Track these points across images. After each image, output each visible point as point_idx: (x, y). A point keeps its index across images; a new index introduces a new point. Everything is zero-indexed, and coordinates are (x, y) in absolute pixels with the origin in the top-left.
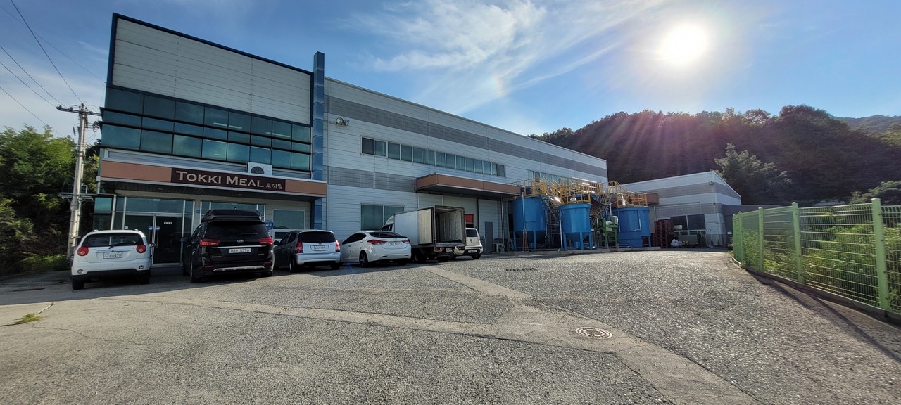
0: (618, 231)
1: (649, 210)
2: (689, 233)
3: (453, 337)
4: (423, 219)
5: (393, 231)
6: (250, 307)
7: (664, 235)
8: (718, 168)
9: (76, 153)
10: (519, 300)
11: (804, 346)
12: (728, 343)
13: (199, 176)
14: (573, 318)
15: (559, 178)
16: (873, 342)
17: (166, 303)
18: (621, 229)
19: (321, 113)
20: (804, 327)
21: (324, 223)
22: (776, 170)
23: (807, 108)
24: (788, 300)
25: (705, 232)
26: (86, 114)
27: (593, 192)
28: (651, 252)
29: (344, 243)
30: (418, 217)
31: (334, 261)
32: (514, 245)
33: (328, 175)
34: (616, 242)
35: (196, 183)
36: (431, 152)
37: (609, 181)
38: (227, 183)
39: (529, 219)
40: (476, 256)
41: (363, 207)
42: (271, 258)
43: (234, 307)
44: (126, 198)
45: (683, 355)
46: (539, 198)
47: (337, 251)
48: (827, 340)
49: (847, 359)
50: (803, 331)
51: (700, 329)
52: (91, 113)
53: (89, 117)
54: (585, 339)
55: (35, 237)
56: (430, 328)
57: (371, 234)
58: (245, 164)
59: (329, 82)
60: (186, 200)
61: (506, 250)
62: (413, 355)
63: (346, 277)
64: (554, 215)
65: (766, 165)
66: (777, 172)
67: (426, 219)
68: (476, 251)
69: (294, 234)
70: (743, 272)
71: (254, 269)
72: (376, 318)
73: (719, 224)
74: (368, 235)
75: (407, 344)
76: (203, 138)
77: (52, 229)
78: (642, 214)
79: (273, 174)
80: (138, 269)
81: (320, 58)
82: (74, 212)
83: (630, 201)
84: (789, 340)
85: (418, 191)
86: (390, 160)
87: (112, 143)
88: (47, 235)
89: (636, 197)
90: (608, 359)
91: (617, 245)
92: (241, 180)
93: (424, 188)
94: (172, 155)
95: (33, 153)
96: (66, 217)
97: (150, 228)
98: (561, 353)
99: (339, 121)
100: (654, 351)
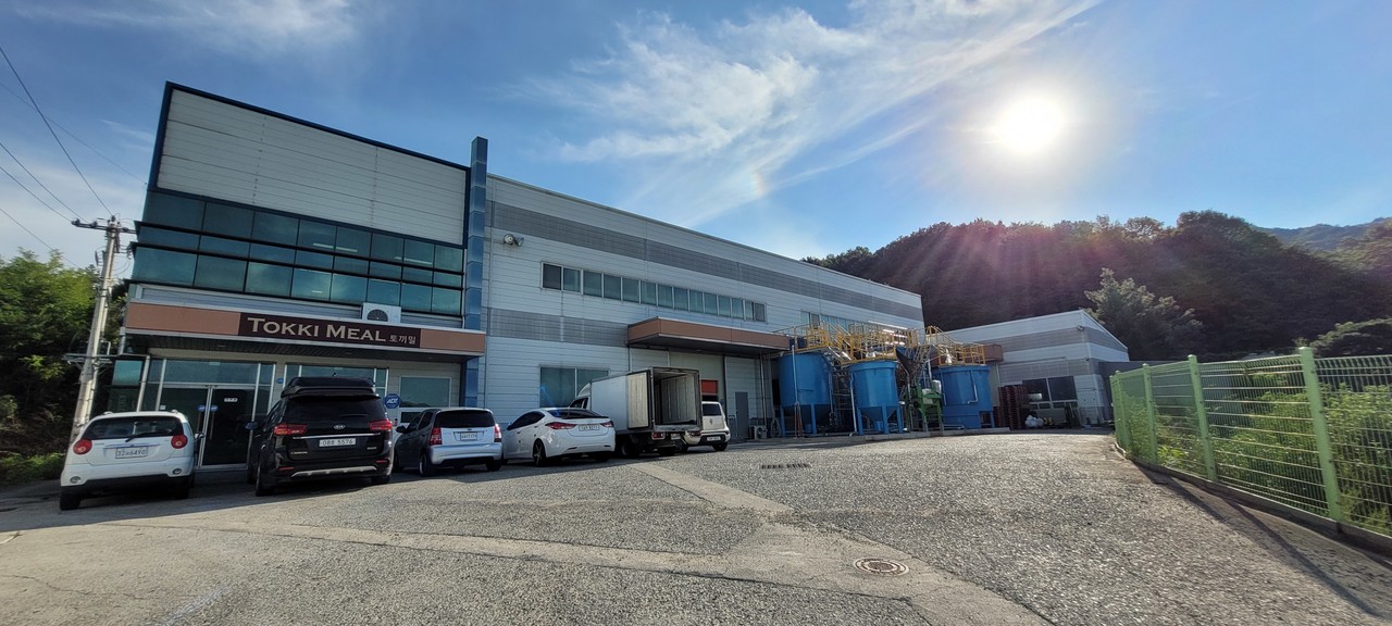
0: (942, 404)
1: (987, 371)
2: (1052, 407)
3: (656, 577)
4: (634, 388)
5: (588, 408)
6: (339, 534)
7: (1014, 411)
8: (1090, 305)
9: (98, 292)
10: (772, 515)
11: (1211, 581)
12: (1090, 580)
13: (284, 324)
14: (851, 543)
15: (848, 323)
16: (1318, 574)
17: (206, 529)
18: (946, 400)
19: (481, 226)
20: (1214, 551)
21: (480, 397)
22: (1177, 307)
23: (1216, 214)
24: (1192, 509)
25: (1075, 404)
26: (118, 231)
27: (902, 343)
28: (992, 437)
29: (510, 428)
30: (627, 386)
31: (491, 458)
32: (782, 428)
33: (489, 321)
34: (940, 421)
35: (279, 335)
36: (650, 286)
37: (926, 326)
38: (328, 336)
39: (804, 386)
40: (720, 446)
41: (544, 370)
42: (388, 454)
43: (313, 534)
44: (165, 361)
45: (1017, 600)
46: (819, 354)
47: (497, 440)
48: (1247, 572)
49: (1275, 601)
50: (1211, 557)
51: (1048, 558)
52: (126, 230)
53: (122, 236)
54: (865, 576)
55: (17, 425)
56: (622, 564)
57: (553, 413)
58: (359, 306)
59: (495, 181)
60: (263, 363)
61: (769, 436)
62: (586, 608)
63: (508, 482)
64: (842, 378)
65: (1161, 300)
66: (1179, 310)
67: (639, 389)
68: (719, 438)
69: (429, 414)
70: (1129, 465)
71: (359, 472)
72: (539, 549)
73: (1097, 391)
74: (546, 414)
75: (579, 590)
76: (294, 266)
77: (47, 412)
78: (979, 377)
79: (402, 321)
80: (171, 475)
81: (481, 146)
82: (86, 384)
83: (958, 357)
84: (1187, 572)
85: (630, 345)
86: (588, 298)
87: (151, 275)
88: (39, 422)
89: (968, 350)
90: (897, 609)
91: (942, 426)
92: (350, 330)
93: (638, 340)
94: (244, 293)
95: (28, 293)
96: (72, 393)
97: (202, 408)
98: (823, 600)
99: (508, 239)
100: (972, 594)
